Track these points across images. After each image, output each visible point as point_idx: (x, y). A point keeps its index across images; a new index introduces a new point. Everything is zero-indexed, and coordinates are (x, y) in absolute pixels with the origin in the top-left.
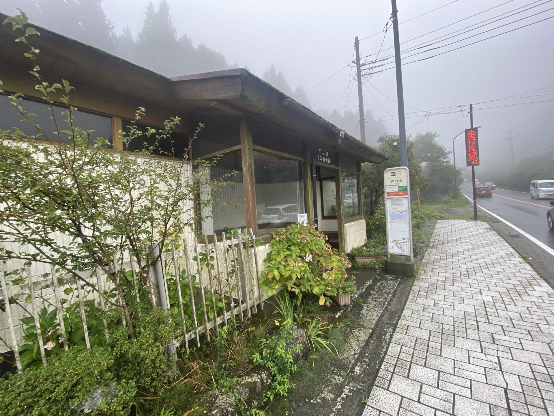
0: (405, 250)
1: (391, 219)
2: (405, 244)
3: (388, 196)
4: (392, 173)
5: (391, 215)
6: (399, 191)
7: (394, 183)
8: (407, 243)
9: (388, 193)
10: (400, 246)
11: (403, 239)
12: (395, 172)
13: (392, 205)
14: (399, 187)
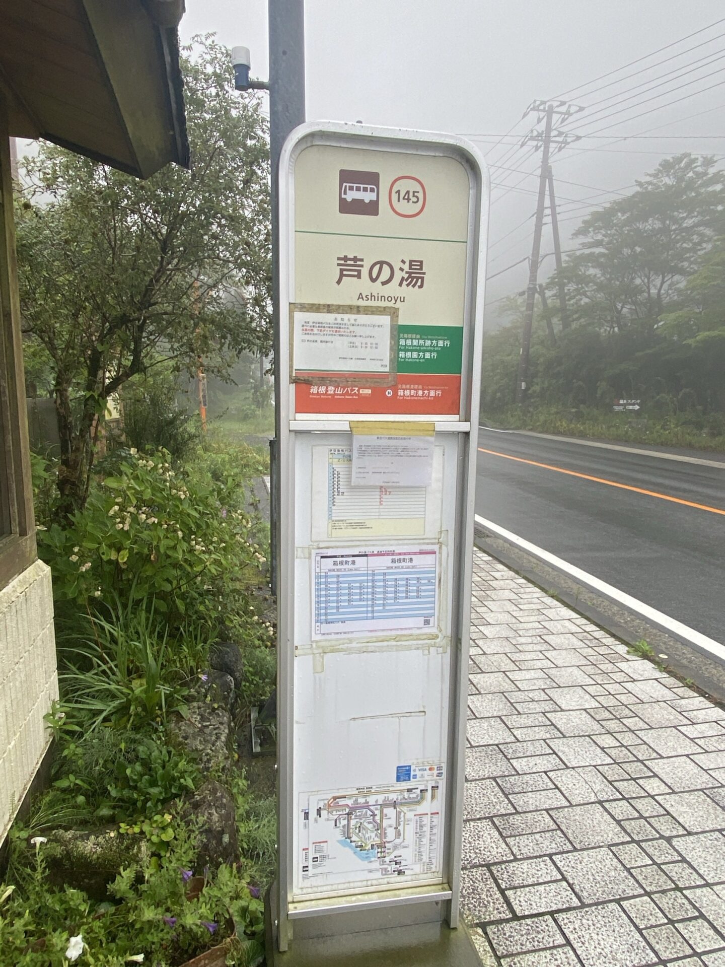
0: (407, 855)
1: (323, 617)
2: (409, 814)
3: (305, 404)
4: (347, 177)
5: (322, 582)
6: (398, 365)
7: (364, 285)
8: (427, 806)
9: (302, 381)
10: (372, 837)
11: (404, 773)
12: (372, 179)
13: (334, 491)
14: (399, 331)
